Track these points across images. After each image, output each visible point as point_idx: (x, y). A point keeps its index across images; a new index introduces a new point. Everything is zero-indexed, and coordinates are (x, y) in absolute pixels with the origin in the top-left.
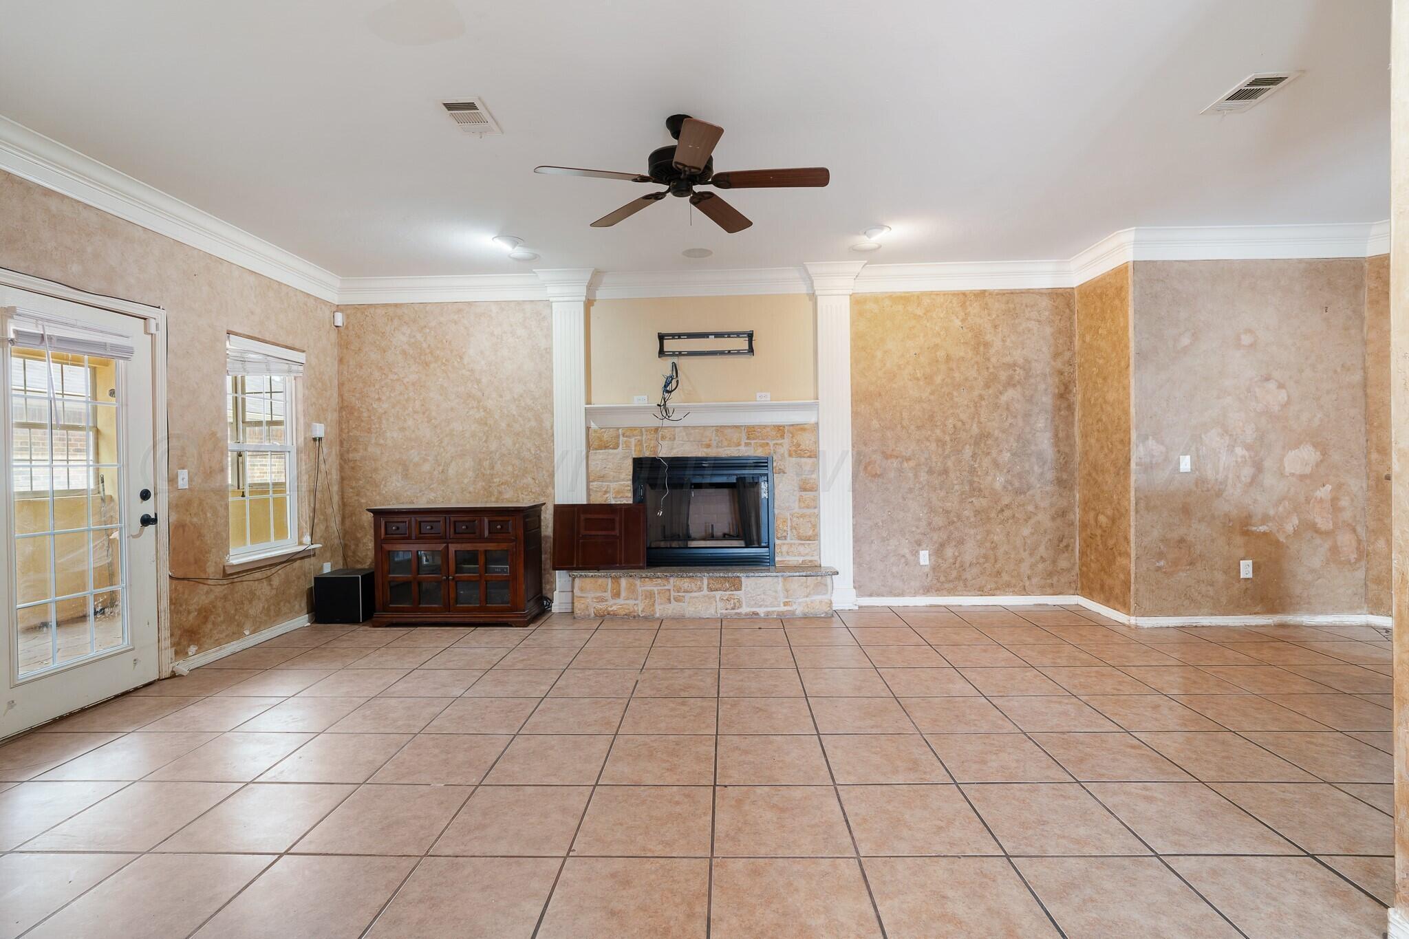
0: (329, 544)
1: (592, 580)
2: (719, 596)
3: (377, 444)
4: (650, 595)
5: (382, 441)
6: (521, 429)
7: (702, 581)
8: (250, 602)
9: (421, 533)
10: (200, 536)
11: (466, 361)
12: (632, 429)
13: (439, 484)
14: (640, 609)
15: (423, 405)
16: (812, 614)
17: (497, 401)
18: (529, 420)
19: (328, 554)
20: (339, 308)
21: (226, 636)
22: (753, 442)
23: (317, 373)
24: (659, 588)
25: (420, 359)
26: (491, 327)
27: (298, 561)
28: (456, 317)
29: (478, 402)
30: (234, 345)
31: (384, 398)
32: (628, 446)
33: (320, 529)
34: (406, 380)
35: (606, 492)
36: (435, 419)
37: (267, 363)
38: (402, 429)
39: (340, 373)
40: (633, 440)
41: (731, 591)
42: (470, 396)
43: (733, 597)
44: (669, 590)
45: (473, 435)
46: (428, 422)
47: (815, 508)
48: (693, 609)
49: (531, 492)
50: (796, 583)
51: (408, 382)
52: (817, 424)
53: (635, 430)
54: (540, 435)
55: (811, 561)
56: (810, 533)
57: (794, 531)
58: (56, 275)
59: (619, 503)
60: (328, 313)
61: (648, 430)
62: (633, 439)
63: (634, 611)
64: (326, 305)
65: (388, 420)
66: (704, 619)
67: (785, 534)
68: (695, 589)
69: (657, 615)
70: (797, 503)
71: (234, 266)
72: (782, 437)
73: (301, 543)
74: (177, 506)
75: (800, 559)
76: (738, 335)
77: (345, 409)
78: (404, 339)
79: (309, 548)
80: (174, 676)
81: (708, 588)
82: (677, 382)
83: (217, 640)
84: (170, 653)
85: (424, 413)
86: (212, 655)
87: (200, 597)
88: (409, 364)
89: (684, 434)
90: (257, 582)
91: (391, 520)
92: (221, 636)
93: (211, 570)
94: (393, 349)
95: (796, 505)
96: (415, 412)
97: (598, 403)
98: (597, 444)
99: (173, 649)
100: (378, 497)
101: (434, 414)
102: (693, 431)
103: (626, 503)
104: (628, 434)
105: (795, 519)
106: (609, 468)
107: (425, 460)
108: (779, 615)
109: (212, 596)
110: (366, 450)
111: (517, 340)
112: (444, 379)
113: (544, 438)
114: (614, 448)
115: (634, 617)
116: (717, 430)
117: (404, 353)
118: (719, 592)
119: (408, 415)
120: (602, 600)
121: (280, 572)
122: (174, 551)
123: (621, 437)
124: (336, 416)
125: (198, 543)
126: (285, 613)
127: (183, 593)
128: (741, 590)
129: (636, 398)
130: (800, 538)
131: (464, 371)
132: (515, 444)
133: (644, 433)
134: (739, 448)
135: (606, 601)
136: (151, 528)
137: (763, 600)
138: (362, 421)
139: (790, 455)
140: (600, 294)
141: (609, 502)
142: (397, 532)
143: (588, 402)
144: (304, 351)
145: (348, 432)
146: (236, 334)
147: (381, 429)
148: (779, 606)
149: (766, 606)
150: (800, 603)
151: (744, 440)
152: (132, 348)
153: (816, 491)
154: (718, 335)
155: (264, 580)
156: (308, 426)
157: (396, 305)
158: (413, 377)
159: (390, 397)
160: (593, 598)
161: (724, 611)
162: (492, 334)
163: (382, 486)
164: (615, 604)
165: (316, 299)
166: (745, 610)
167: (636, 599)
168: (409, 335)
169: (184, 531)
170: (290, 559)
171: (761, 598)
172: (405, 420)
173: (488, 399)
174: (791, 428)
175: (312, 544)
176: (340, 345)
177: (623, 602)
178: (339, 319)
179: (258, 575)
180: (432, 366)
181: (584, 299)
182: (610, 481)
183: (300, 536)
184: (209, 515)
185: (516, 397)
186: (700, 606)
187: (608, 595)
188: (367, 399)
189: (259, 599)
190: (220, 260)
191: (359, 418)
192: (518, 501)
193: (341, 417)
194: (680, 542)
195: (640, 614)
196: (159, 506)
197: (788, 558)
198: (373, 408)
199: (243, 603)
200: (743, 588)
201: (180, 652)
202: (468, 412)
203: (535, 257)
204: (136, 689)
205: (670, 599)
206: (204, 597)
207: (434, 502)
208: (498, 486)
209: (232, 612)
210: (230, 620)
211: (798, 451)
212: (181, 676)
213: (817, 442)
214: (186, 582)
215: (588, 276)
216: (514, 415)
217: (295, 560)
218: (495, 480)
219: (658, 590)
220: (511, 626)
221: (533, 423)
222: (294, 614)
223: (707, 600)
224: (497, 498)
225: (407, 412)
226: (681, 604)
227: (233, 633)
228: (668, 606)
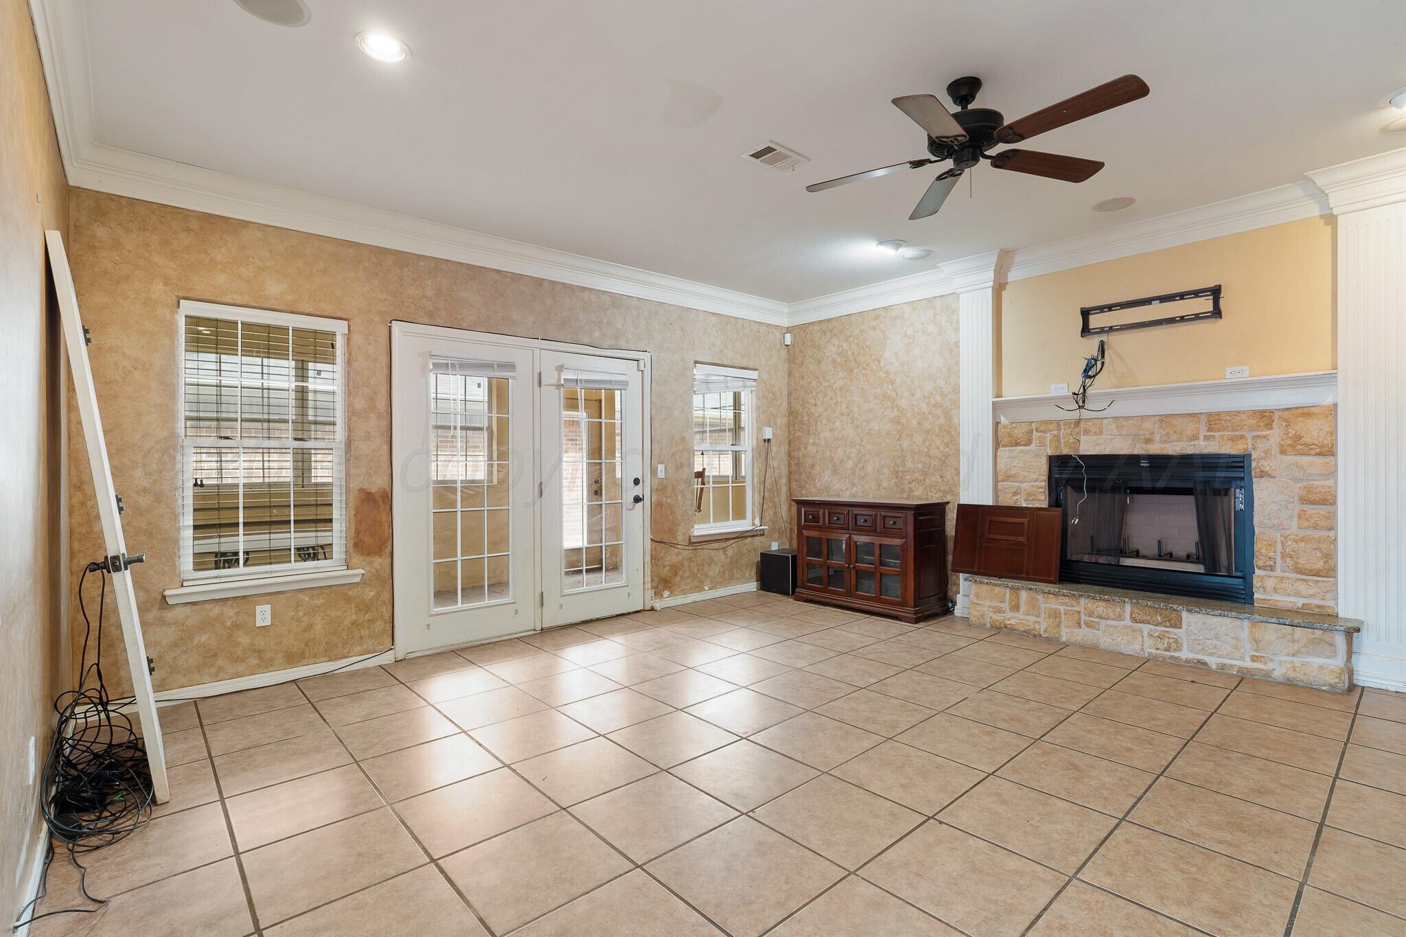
0: (777, 527)
1: (988, 587)
2: (1148, 630)
3: (814, 444)
4: (1055, 614)
5: (817, 441)
6: (930, 427)
7: (1123, 608)
8: (710, 565)
9: (856, 525)
10: (673, 512)
11: (882, 363)
12: (1046, 422)
13: (860, 480)
14: (1043, 629)
15: (848, 408)
16: (1302, 681)
17: (909, 400)
18: (939, 417)
19: (776, 535)
20: (789, 330)
21: (691, 588)
22: (1217, 434)
23: (768, 387)
24: (1066, 608)
25: (846, 366)
26: (905, 329)
27: (749, 539)
28: (874, 324)
29: (893, 402)
30: (700, 372)
31: (819, 403)
32: (1042, 444)
33: (769, 514)
34: (835, 386)
35: (1015, 493)
36: (857, 420)
37: (726, 382)
38: (832, 430)
39: (789, 384)
40: (1048, 436)
41: (1165, 626)
42: (885, 397)
43: (1167, 635)
44: (1079, 612)
45: (888, 434)
46: (851, 423)
47: (1330, 529)
48: (1109, 640)
49: (939, 490)
50: (1272, 633)
51: (836, 388)
52: (1335, 405)
53: (1050, 423)
54: (949, 432)
55: (1318, 607)
56: (1320, 565)
57: (1288, 560)
58: (586, 340)
59: (1030, 506)
60: (778, 335)
61: (1067, 423)
62: (1048, 434)
63: (1034, 629)
64: (776, 329)
65: (822, 422)
66: (1124, 654)
67: (1272, 563)
68: (1112, 615)
69: (1064, 639)
70: (1296, 520)
71: (700, 312)
72: (1269, 426)
73: (753, 524)
74: (657, 490)
75: (1300, 602)
76: (1196, 294)
77: (792, 413)
78: (834, 349)
79: (757, 528)
80: (652, 609)
81: (1131, 618)
82: (1103, 364)
83: (683, 590)
84: (650, 593)
85: (848, 415)
86: (679, 600)
87: (672, 557)
88: (837, 371)
89: (1114, 426)
90: (715, 551)
91: (833, 511)
92: (687, 587)
93: (680, 538)
94: (825, 359)
95: (1295, 522)
96: (842, 414)
97: (1010, 394)
98: (1006, 440)
99: (653, 591)
100: (814, 490)
101: (856, 415)
102: (1125, 423)
103: (1039, 506)
104: (1042, 428)
105: (1290, 543)
106: (1019, 467)
107: (849, 458)
108: (1243, 673)
109: (680, 557)
110: (806, 448)
111: (928, 337)
112: (864, 382)
113: (950, 434)
114: (1026, 445)
115: (1035, 636)
116: (1161, 421)
117: (834, 362)
118: (1147, 625)
119: (837, 417)
120: (999, 611)
121: (733, 545)
122: (654, 522)
123: (1035, 432)
124: (785, 420)
125: (671, 517)
126: (737, 579)
127: (661, 552)
128: (1180, 628)
129: (1053, 386)
130: (1300, 571)
131: (881, 374)
132: (924, 442)
133: (1062, 427)
134: (1196, 442)
135: (1004, 612)
136: (640, 504)
137: (1215, 647)
138: (803, 424)
139: (1283, 452)
140: (1012, 276)
141: (1018, 505)
142: (838, 522)
143: (999, 395)
144: (756, 370)
145: (794, 433)
146: (702, 363)
147: (816, 430)
148: (1242, 659)
149: (1220, 656)
150: (1280, 663)
151: (1203, 432)
152: (627, 382)
153: (1331, 504)
154: (1164, 299)
155: (720, 550)
156: (760, 430)
157: (828, 320)
158: (840, 383)
159: (823, 402)
160: (989, 607)
161: (1154, 651)
162: (905, 335)
163: (817, 480)
164: (1014, 618)
165: (768, 325)
166: (1185, 654)
167: (1038, 616)
168: (838, 345)
169: (661, 508)
170: (741, 536)
171: (1211, 644)
172: (834, 422)
173: (901, 398)
174: (1286, 413)
175: (761, 526)
176: (789, 361)
177: (1022, 617)
178: (788, 339)
179: (716, 545)
180: (855, 371)
181: (991, 284)
182: (1022, 482)
183: (753, 519)
184: (679, 498)
185: (926, 394)
186: (1119, 639)
187: (1005, 606)
188: (807, 405)
189: (716, 564)
190: (689, 310)
191: (801, 422)
192: (926, 499)
193: (789, 421)
194: (1110, 558)
195: (1042, 633)
196: (645, 490)
197: (1276, 597)
198: (811, 412)
199: (703, 565)
200: (1184, 626)
201: (658, 594)
202: (884, 412)
203: (929, 253)
204: (629, 613)
205: (1080, 623)
206: (674, 557)
207: (854, 496)
208: (910, 483)
209: (696, 571)
210: (694, 576)
211: (1296, 445)
212: (656, 610)
213: (1333, 432)
214: (662, 544)
215: (994, 259)
216: (924, 413)
217: (746, 537)
218: (906, 477)
219: (1065, 610)
220: (901, 620)
221: (942, 420)
222: (743, 580)
223: (1130, 632)
224: (909, 495)
225: (836, 414)
226: (1093, 630)
227: (696, 587)
228: (1077, 631)
